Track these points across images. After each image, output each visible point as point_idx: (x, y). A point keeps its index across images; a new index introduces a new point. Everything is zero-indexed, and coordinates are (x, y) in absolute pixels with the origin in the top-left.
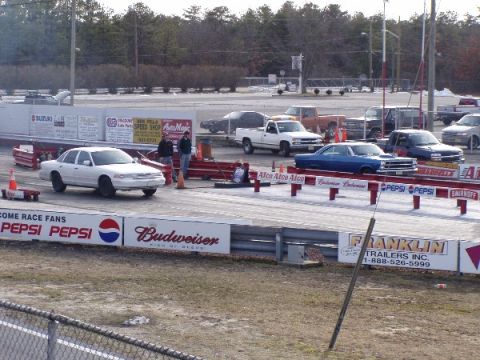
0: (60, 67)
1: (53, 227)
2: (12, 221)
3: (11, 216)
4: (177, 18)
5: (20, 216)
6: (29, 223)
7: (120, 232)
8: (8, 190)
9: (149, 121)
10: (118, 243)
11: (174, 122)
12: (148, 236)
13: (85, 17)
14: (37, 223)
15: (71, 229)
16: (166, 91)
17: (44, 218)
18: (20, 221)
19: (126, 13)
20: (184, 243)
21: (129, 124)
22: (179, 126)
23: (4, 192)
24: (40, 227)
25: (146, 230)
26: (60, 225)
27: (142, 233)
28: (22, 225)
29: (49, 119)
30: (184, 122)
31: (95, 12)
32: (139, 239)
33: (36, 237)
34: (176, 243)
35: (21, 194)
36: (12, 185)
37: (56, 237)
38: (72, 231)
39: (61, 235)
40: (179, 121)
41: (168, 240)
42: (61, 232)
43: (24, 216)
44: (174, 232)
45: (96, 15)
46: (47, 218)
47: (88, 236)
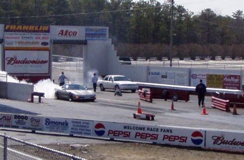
0: (164, 45)
1: (165, 136)
2: (141, 132)
3: (141, 129)
4: (229, 18)
5: (146, 129)
6: (151, 133)
7: (203, 139)
8: (137, 114)
9: (216, 76)
10: (202, 145)
11: (230, 77)
12: (220, 142)
13: (177, 17)
14: (156, 133)
15: (175, 137)
16: (223, 59)
17: (159, 130)
18: (146, 131)
19: (200, 14)
20: (240, 146)
21: (204, 77)
22: (233, 79)
23: (134, 115)
24: (158, 135)
25: (219, 138)
26: (169, 134)
27: (216, 140)
28: (147, 134)
29: (158, 74)
30: (235, 77)
31: (183, 14)
32: (214, 143)
33: (155, 141)
34: (236, 146)
35: (144, 117)
36: (140, 111)
37: (166, 141)
38: (175, 138)
39: (169, 140)
40: (233, 76)
41: (231, 144)
42: (169, 138)
43: (148, 129)
44: (234, 140)
45: (183, 16)
46: (161, 130)
47: (185, 141)
